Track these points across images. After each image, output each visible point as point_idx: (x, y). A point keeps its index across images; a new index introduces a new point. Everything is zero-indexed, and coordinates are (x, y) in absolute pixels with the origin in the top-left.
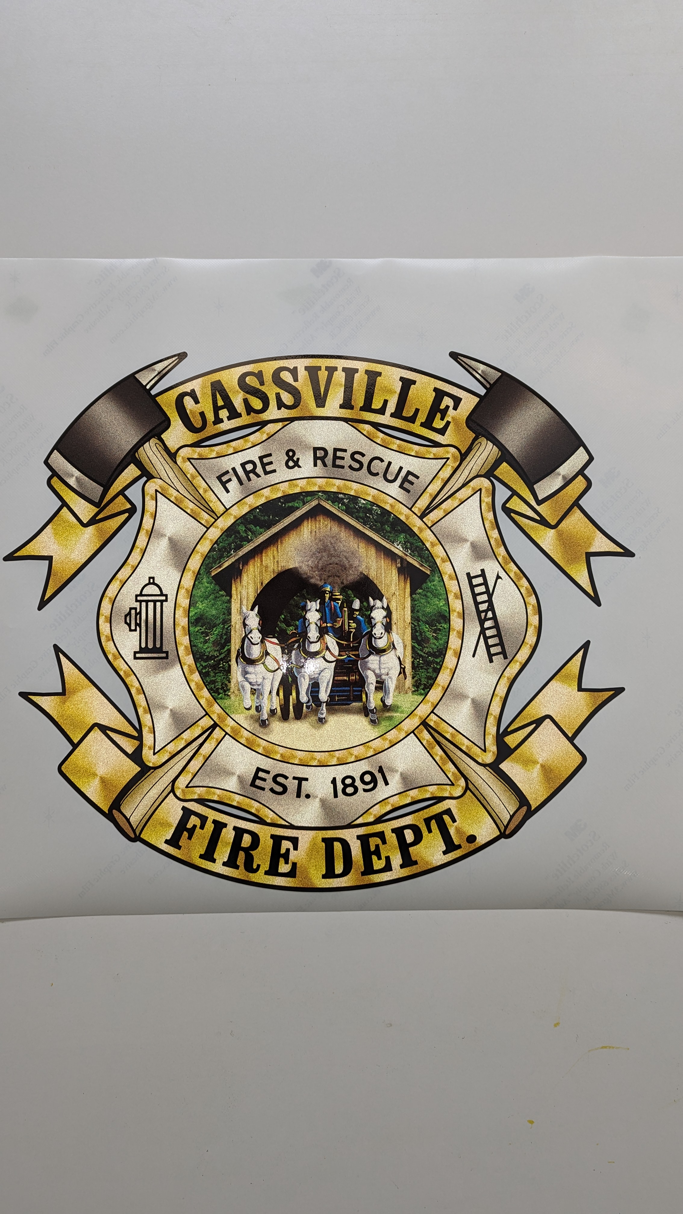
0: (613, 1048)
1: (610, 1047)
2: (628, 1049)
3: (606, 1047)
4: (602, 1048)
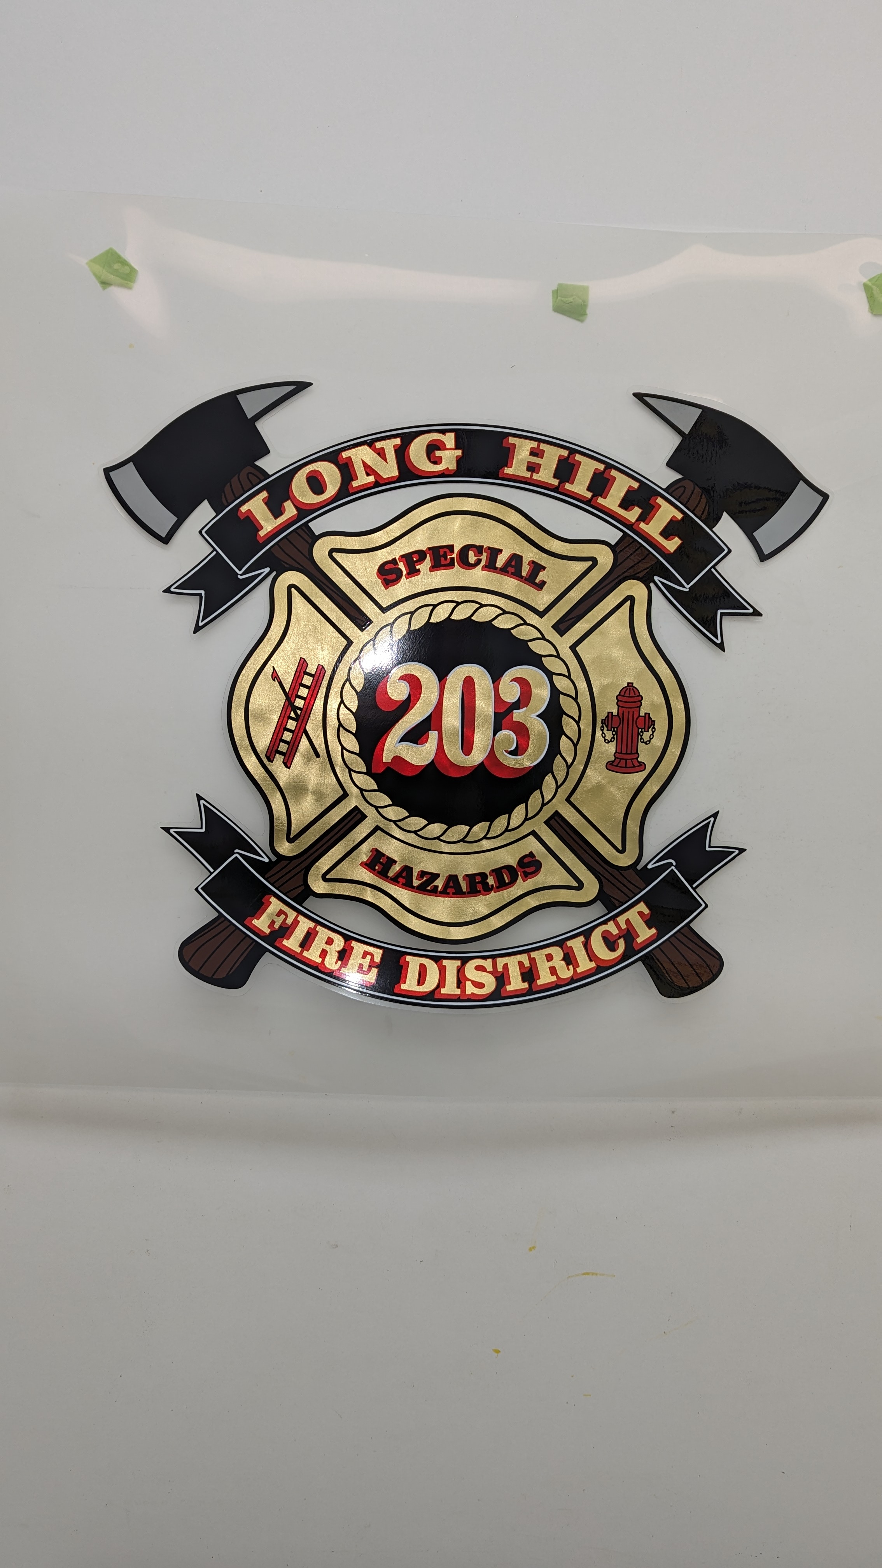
0: (597, 1274)
1: (593, 1274)
3: (588, 1274)
4: (584, 1274)
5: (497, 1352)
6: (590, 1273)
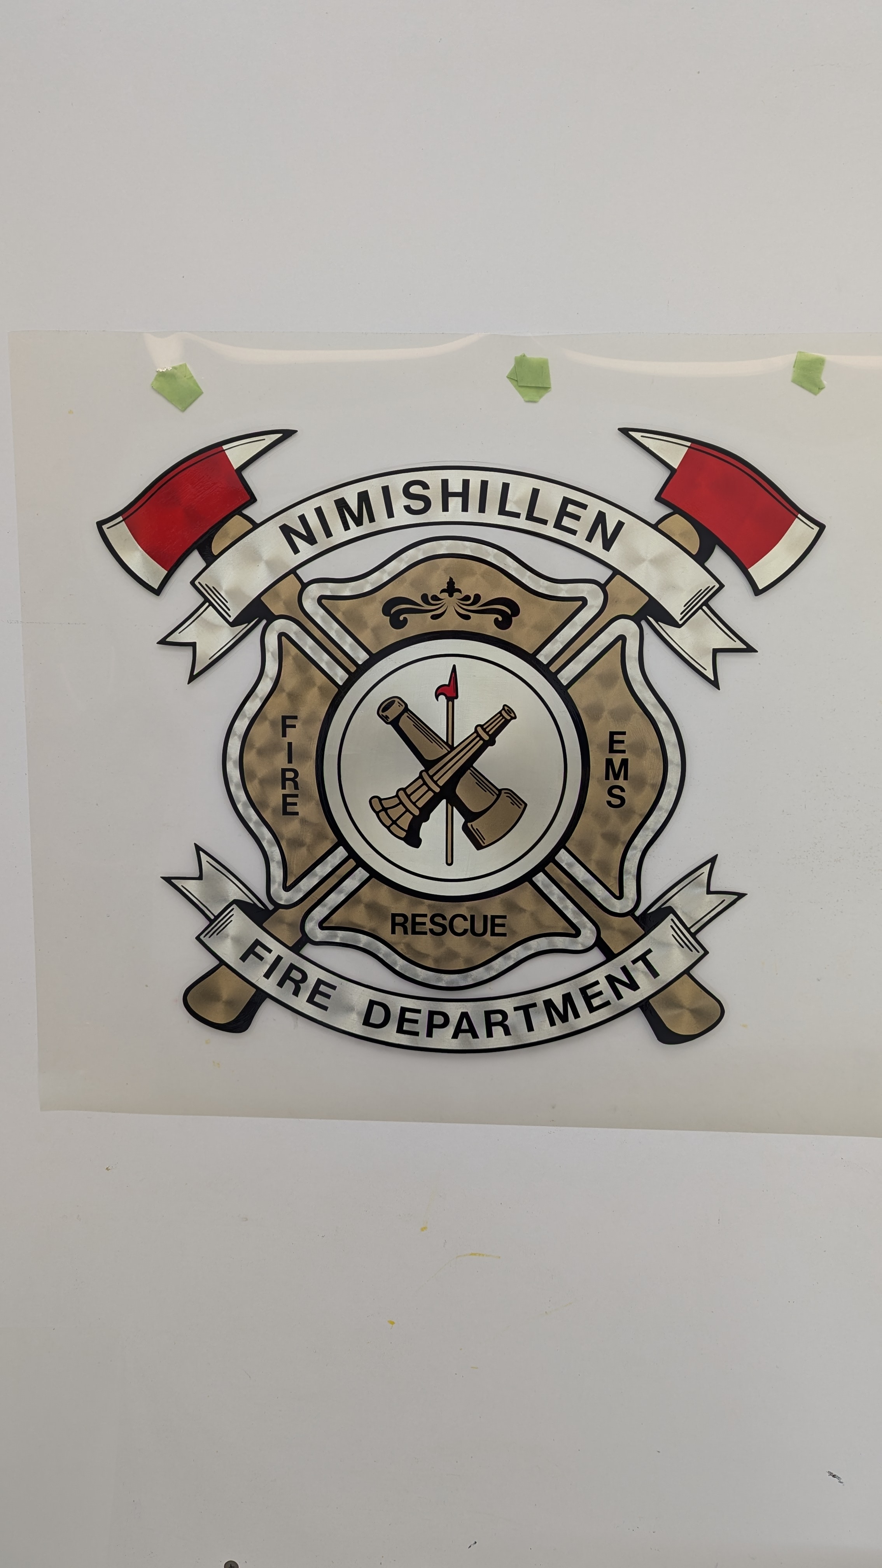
0: (483, 1255)
1: (480, 1255)
2: (499, 1257)
3: (475, 1254)
4: (472, 1254)
5: (393, 1323)
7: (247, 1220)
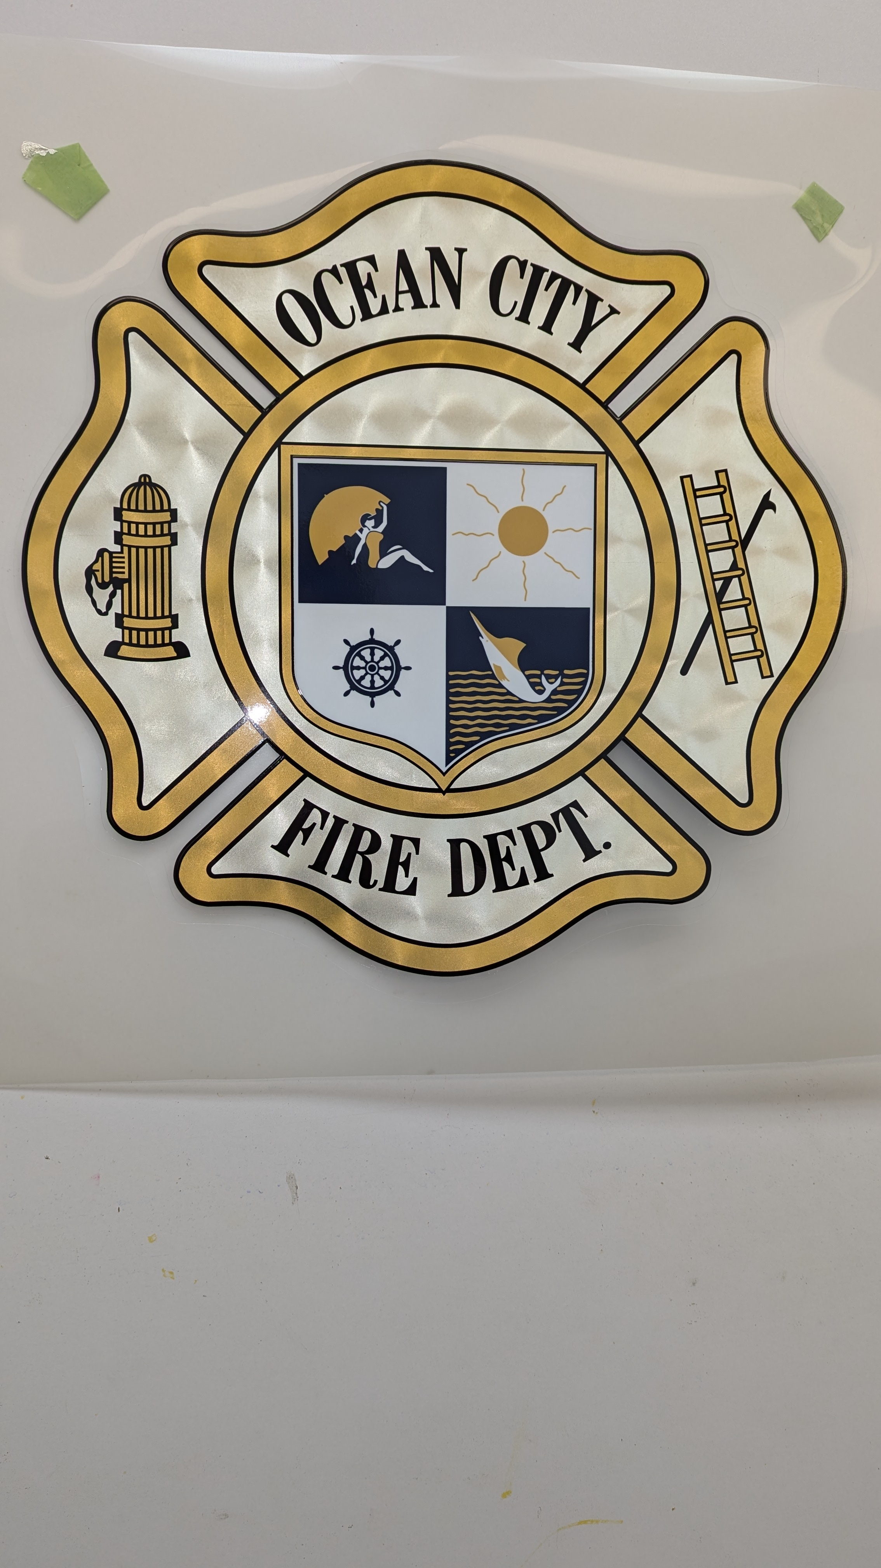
0: (597, 1522)
1: (592, 1521)
2: (622, 1522)
3: (585, 1522)
4: (580, 1523)
6: (589, 1521)
7: (226, 1516)
